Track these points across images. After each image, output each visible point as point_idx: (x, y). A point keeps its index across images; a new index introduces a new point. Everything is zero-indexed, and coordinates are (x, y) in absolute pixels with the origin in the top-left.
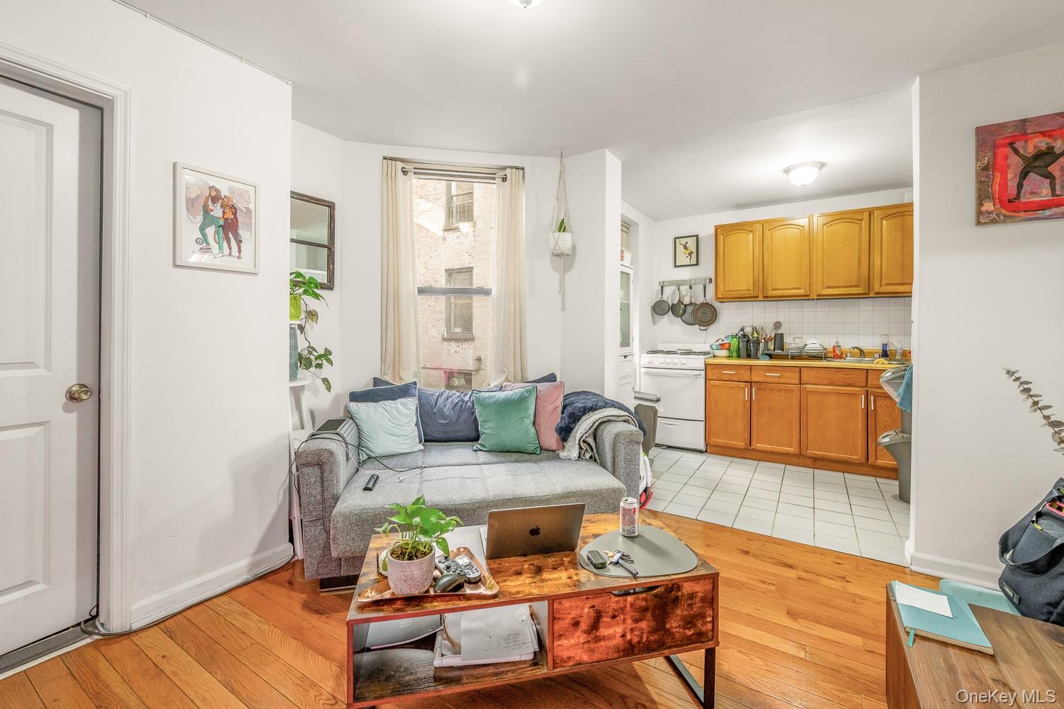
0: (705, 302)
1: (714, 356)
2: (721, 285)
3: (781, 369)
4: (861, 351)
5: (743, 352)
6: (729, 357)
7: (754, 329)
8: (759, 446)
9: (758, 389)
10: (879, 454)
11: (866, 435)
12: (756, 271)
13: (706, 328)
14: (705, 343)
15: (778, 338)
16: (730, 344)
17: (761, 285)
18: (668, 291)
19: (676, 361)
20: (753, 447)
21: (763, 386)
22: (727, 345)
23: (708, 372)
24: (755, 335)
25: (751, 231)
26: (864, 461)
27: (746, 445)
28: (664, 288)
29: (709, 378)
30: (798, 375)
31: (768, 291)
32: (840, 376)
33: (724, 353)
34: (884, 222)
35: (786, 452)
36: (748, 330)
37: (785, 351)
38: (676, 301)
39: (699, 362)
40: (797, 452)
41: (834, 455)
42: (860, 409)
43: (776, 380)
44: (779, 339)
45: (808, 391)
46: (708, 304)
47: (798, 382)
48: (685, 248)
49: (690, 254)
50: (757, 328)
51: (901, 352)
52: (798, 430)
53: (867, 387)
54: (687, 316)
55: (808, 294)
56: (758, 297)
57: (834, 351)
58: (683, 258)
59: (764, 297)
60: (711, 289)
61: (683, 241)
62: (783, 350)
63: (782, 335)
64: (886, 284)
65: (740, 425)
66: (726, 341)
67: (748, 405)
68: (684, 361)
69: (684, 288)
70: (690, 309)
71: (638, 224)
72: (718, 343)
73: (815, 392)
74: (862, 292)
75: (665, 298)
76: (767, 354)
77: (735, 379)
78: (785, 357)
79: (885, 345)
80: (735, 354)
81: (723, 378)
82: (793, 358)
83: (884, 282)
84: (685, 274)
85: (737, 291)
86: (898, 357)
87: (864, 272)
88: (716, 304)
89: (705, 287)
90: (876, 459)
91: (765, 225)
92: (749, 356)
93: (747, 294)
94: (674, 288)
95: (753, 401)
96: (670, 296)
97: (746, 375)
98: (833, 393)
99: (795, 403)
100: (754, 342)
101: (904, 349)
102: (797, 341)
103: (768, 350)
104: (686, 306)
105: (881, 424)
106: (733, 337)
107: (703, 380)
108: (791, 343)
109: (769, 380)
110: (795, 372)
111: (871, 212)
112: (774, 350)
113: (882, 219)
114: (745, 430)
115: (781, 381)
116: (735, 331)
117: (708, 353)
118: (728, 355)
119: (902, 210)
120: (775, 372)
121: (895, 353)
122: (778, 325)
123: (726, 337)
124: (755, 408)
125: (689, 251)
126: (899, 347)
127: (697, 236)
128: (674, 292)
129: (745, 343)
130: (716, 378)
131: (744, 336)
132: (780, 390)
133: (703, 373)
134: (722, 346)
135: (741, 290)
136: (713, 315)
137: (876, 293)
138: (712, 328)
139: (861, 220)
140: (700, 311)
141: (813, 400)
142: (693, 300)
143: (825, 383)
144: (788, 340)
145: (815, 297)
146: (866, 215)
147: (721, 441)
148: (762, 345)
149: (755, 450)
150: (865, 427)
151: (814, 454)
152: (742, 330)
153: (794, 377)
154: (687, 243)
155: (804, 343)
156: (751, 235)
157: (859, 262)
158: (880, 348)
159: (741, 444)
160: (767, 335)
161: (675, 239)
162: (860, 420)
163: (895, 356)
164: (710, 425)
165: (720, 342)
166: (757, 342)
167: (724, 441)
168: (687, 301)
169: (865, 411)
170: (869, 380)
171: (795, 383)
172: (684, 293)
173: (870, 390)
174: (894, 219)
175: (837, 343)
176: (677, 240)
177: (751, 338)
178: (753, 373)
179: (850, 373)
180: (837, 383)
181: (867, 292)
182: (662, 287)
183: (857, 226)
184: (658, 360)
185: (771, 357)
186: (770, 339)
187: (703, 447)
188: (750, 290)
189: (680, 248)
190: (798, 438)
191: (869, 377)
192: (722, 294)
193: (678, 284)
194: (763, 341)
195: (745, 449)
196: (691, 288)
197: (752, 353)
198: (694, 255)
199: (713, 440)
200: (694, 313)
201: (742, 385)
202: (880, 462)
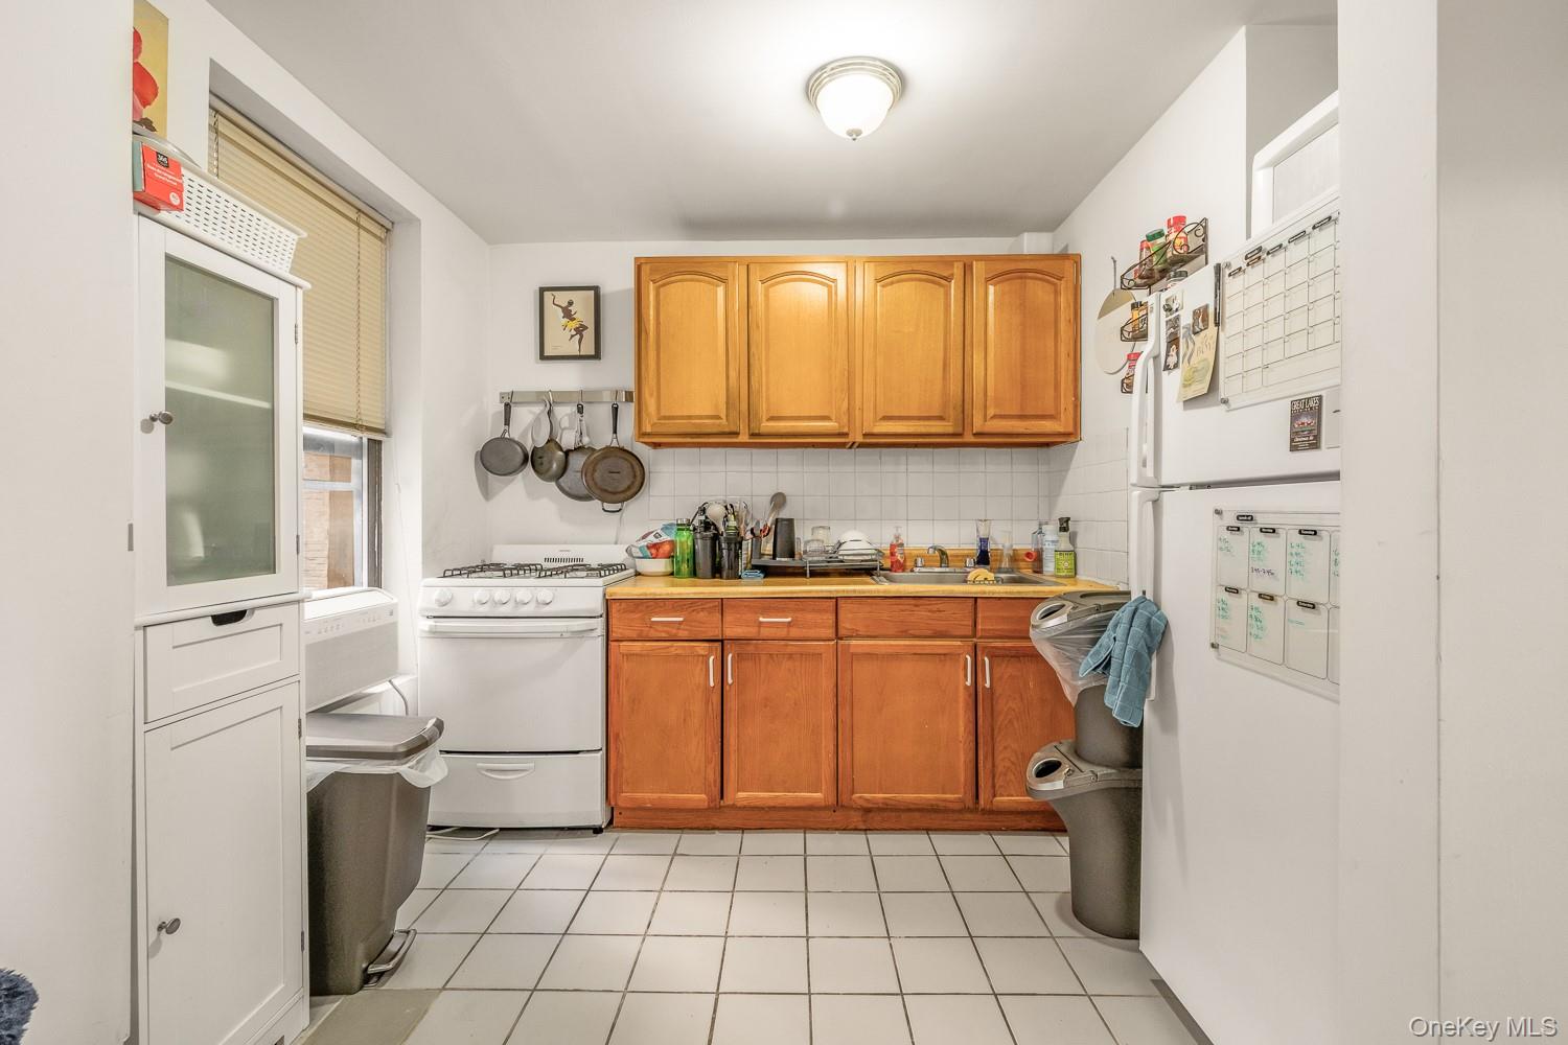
0: (615, 444)
1: (638, 574)
2: (651, 404)
3: (792, 604)
4: (943, 553)
5: (704, 561)
6: (672, 574)
7: (729, 508)
8: (743, 796)
9: (739, 658)
10: (999, 782)
11: (973, 745)
12: (733, 374)
13: (617, 506)
14: (616, 543)
15: (782, 529)
16: (672, 543)
17: (744, 407)
18: (524, 416)
19: (522, 594)
20: (728, 801)
21: (751, 649)
22: (667, 548)
23: (614, 621)
24: (732, 523)
25: (723, 280)
26: (970, 803)
27: (711, 800)
28: (514, 409)
29: (613, 635)
30: (832, 617)
31: (760, 422)
32: (921, 614)
33: (660, 565)
34: (991, 289)
35: (808, 802)
36: (716, 512)
37: (797, 557)
38: (541, 443)
39: (586, 595)
40: (832, 800)
41: (910, 797)
42: (961, 688)
43: (783, 633)
44: (784, 531)
45: (853, 654)
46: (623, 450)
47: (830, 633)
48: (568, 314)
49: (580, 330)
50: (736, 505)
51: (1011, 552)
52: (832, 748)
53: (974, 636)
54: (573, 478)
55: (846, 430)
56: (736, 434)
57: (892, 554)
58: (561, 339)
59: (753, 435)
60: (628, 413)
61: (563, 298)
62: (792, 555)
63: (791, 521)
64: (995, 417)
65: (696, 751)
66: (665, 538)
67: (716, 698)
68: (545, 594)
69: (564, 413)
70: (577, 461)
71: (419, 220)
72: (644, 543)
73: (870, 656)
74: (950, 430)
75: (515, 433)
76: (755, 567)
77: (683, 634)
78: (797, 573)
79: (984, 541)
80: (685, 568)
81: (653, 634)
82: (818, 573)
83: (991, 412)
84: (567, 378)
85: (690, 417)
86: (1005, 564)
87: (954, 388)
88: (642, 451)
89: (615, 410)
90: (995, 796)
91: (751, 266)
92: (717, 571)
93: (713, 424)
94: (538, 409)
95: (727, 688)
96: (527, 427)
97: (711, 626)
98: (906, 654)
99: (826, 684)
100: (729, 541)
101: (1014, 547)
102: (821, 534)
103: (762, 555)
104: (567, 453)
105: (1001, 718)
106: (681, 527)
107: (598, 645)
108: (811, 540)
109: (765, 632)
110: (825, 611)
111: (967, 265)
112: (774, 556)
113: (988, 280)
114: (708, 761)
115: (794, 632)
116: (687, 512)
117: (622, 568)
118: (669, 570)
119: (1022, 266)
120: (781, 612)
121: (1000, 554)
122: (779, 500)
123: (666, 528)
124: (732, 704)
125: (574, 324)
126: (1007, 545)
127: (596, 289)
128: (537, 419)
129: (709, 542)
130: (634, 635)
131: (707, 525)
132: (791, 656)
133: (599, 624)
134: (655, 550)
135: (700, 417)
136: (635, 476)
137: (976, 435)
138: (633, 508)
139: (948, 279)
140: (601, 467)
141: (863, 673)
142: (586, 440)
143: (891, 632)
144: (803, 535)
145: (860, 439)
146: (958, 270)
147: (648, 796)
148: (747, 545)
149: (733, 807)
150: (971, 726)
151: (867, 800)
152: (703, 510)
153: (823, 623)
154: (571, 303)
155: (836, 542)
156: (721, 290)
157: (945, 366)
158: (973, 547)
159: (699, 798)
160: (758, 523)
161: (542, 290)
162: (961, 712)
163: (1001, 561)
164: (619, 757)
165: (651, 539)
166: (736, 542)
167: (655, 796)
168: (568, 440)
169: (972, 691)
170: (979, 621)
171: (823, 636)
172: (565, 423)
173: (981, 643)
174: (1006, 284)
175: (897, 538)
176: (547, 294)
177: (722, 529)
178: (728, 618)
179: (941, 607)
180: (917, 633)
181: (960, 430)
182: (508, 406)
183: (942, 289)
184: (472, 593)
185: (768, 572)
186: (766, 531)
187: (599, 819)
188: (719, 417)
189: (554, 316)
190: (833, 765)
191: (980, 615)
192: (653, 425)
193: (550, 402)
194: (749, 536)
195: (709, 808)
196: (580, 410)
197: (725, 561)
198: (589, 334)
199: (625, 797)
200: (588, 470)
201: (701, 648)
202: (1003, 800)
